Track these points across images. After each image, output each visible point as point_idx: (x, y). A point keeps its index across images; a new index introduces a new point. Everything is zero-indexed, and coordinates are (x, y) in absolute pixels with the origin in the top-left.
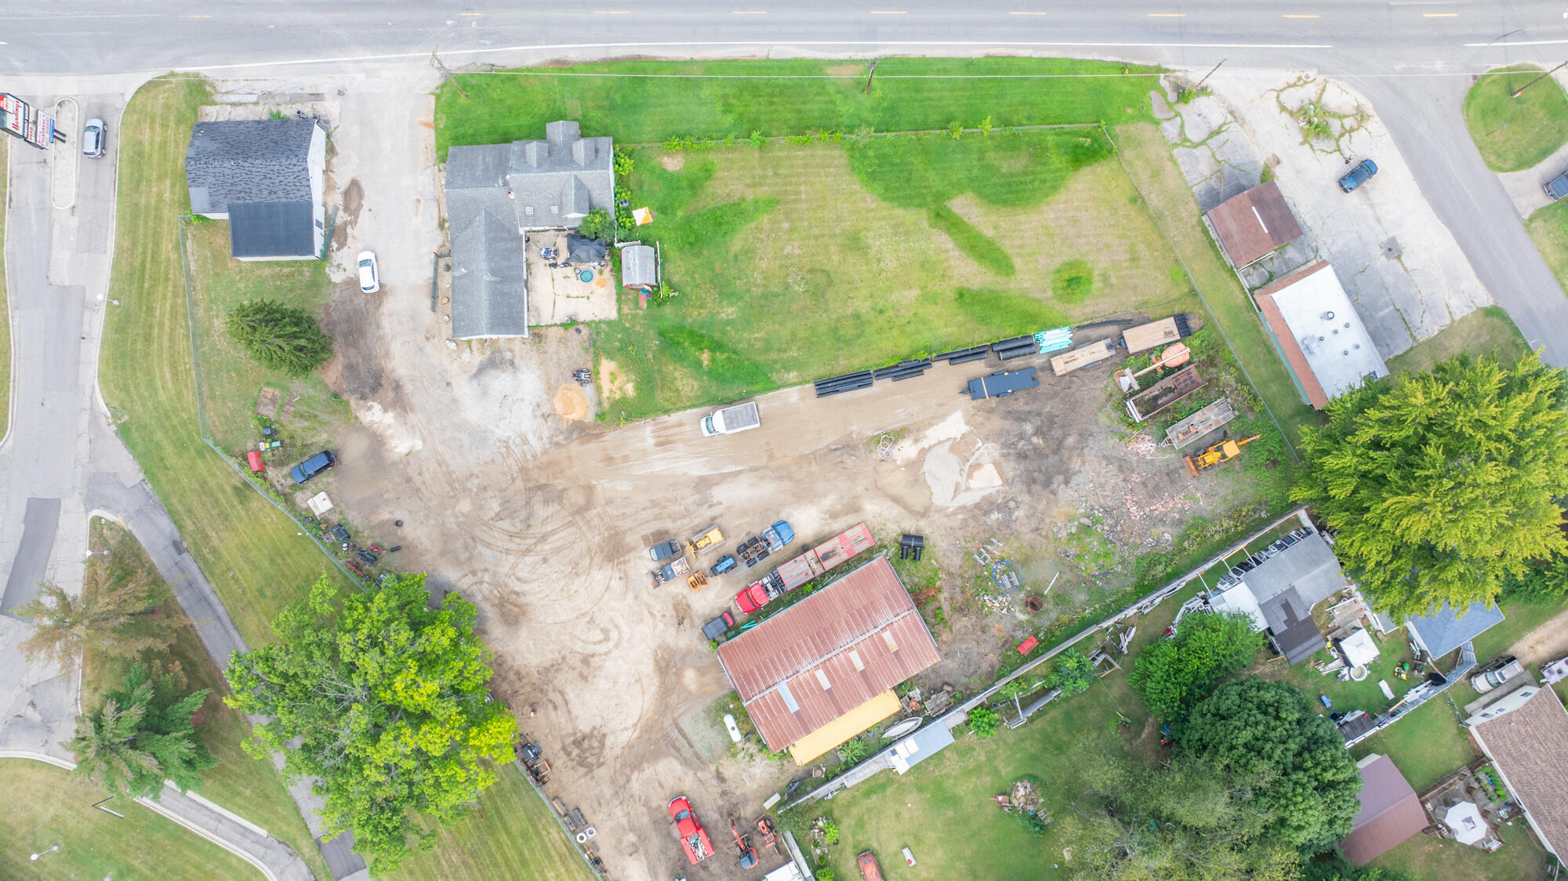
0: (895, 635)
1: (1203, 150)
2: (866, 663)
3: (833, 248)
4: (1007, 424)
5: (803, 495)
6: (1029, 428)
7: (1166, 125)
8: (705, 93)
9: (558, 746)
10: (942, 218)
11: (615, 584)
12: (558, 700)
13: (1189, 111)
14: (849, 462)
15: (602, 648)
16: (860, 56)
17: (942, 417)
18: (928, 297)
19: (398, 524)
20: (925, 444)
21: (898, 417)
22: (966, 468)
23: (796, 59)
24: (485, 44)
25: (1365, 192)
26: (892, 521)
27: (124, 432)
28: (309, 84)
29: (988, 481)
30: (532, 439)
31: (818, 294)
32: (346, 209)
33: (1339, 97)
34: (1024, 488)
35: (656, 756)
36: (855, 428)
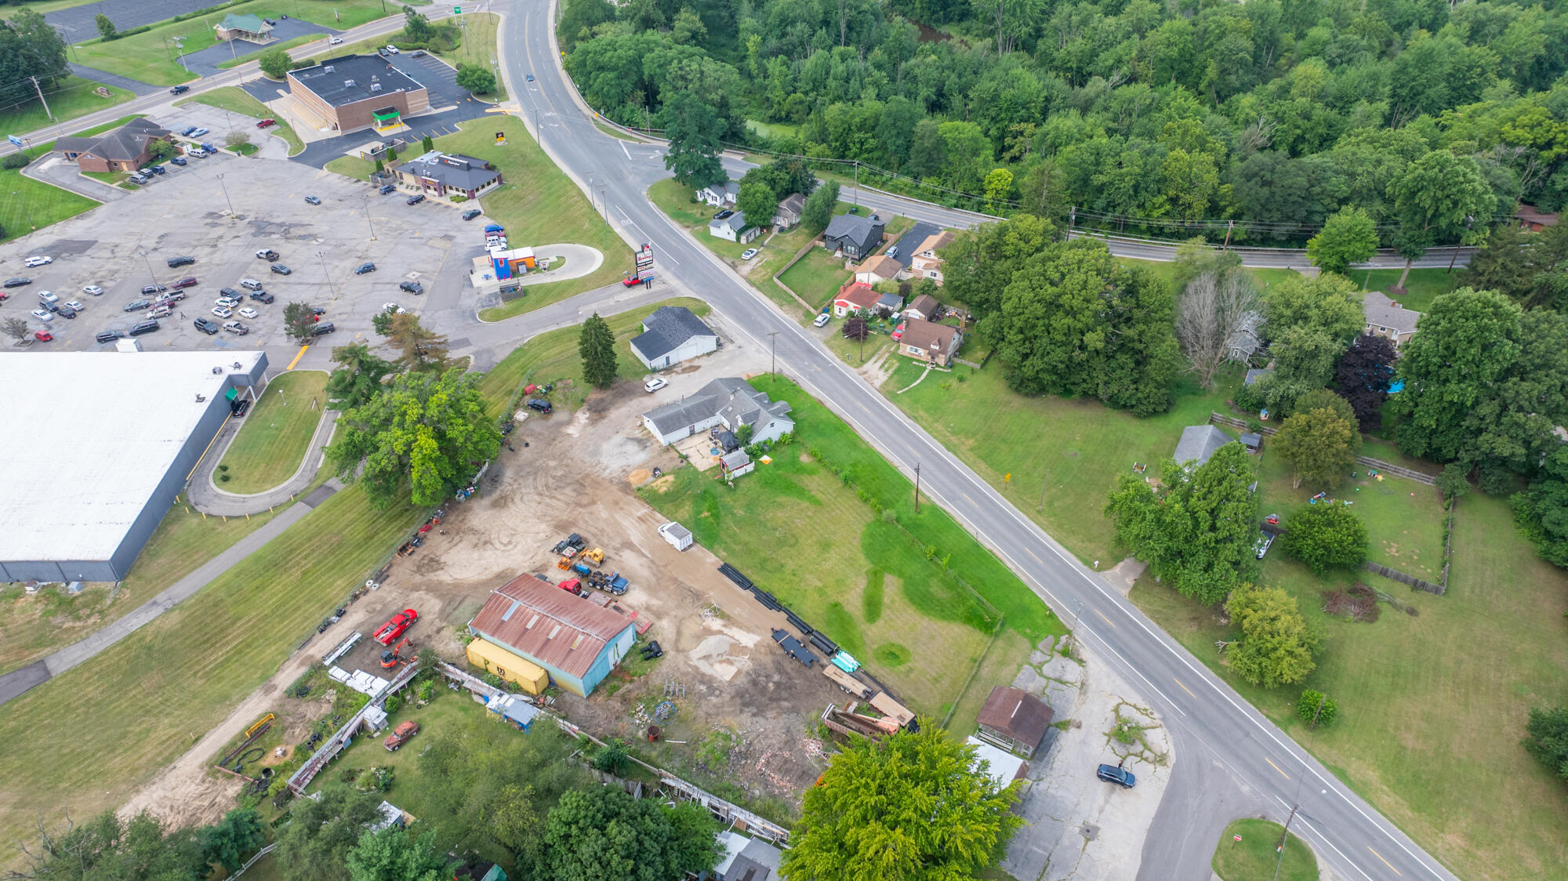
0: (583, 642)
1: (1044, 682)
2: (556, 638)
3: (814, 538)
4: (770, 665)
5: (651, 589)
6: (776, 678)
7: (1038, 653)
8: (854, 454)
9: (426, 553)
10: (875, 577)
11: (542, 536)
12: (455, 542)
13: (1059, 661)
14: (689, 600)
15: (498, 545)
17: (749, 630)
18: (821, 591)
20: (726, 630)
21: (735, 611)
22: (725, 657)
25: (1113, 790)
26: (664, 632)
27: (519, 349)
29: (724, 673)
30: (608, 471)
31: (781, 543)
32: (684, 370)
33: (1158, 739)
34: (733, 694)
35: (441, 596)
36: (711, 594)
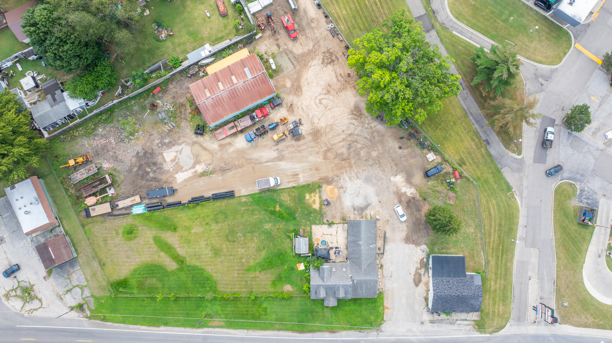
0: (206, 95)
1: (74, 284)
2: (217, 85)
3: (225, 250)
4: (160, 177)
5: (241, 152)
6: (151, 175)
7: (89, 295)
8: (274, 316)
9: (340, 60)
10: (180, 261)
11: (316, 121)
12: (340, 78)
13: (79, 300)
14: (223, 164)
15: (322, 96)
16: (210, 329)
17: (186, 181)
18: (188, 229)
19: (400, 148)
20: (193, 170)
21: (203, 181)
22: (177, 160)
23: (236, 329)
24: (363, 341)
25: (9, 264)
26: (206, 140)
27: (509, 188)
28: (435, 327)
29: (169, 155)
30: (347, 179)
31: (232, 232)
32: (420, 275)
33: (16, 304)
34: (155, 151)
35: (303, 55)
36: (220, 178)
